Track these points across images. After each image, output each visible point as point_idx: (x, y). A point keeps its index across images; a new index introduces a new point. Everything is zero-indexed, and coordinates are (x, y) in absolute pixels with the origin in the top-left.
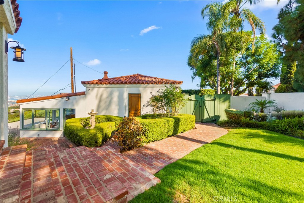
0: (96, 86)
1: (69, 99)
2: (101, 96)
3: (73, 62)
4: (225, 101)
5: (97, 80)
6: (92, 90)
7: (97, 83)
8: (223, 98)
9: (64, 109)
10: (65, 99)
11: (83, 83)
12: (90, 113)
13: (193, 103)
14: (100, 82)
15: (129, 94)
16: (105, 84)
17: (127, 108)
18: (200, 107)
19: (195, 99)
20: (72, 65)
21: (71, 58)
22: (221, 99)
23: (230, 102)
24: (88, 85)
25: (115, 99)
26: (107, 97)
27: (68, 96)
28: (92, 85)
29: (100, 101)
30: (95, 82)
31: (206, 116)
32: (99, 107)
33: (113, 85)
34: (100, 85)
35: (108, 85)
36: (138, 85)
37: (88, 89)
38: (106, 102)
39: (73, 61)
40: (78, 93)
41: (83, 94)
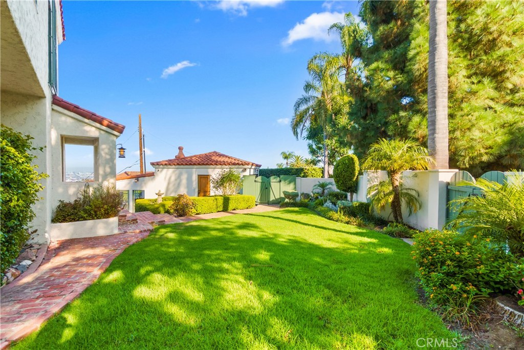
0: (165, 166)
1: (138, 180)
2: (170, 178)
3: (142, 133)
4: (290, 183)
5: (167, 161)
6: (161, 171)
7: (166, 164)
8: (289, 180)
9: (133, 191)
10: (134, 180)
11: (153, 164)
12: (157, 193)
13: (259, 185)
14: (169, 163)
15: (198, 175)
16: (174, 165)
17: (197, 190)
18: (266, 188)
19: (261, 181)
20: (141, 136)
21: (140, 127)
22: (286, 181)
23: (295, 184)
24: (157, 166)
25: (184, 181)
26: (176, 180)
27: (137, 178)
28: (161, 166)
29: (169, 184)
30: (164, 163)
31: (272, 198)
32: (167, 189)
33: (182, 166)
34: (169, 166)
35: (177, 166)
36: (207, 166)
37: (157, 170)
38: (174, 185)
39: (142, 131)
40: (147, 174)
41: (152, 175)
